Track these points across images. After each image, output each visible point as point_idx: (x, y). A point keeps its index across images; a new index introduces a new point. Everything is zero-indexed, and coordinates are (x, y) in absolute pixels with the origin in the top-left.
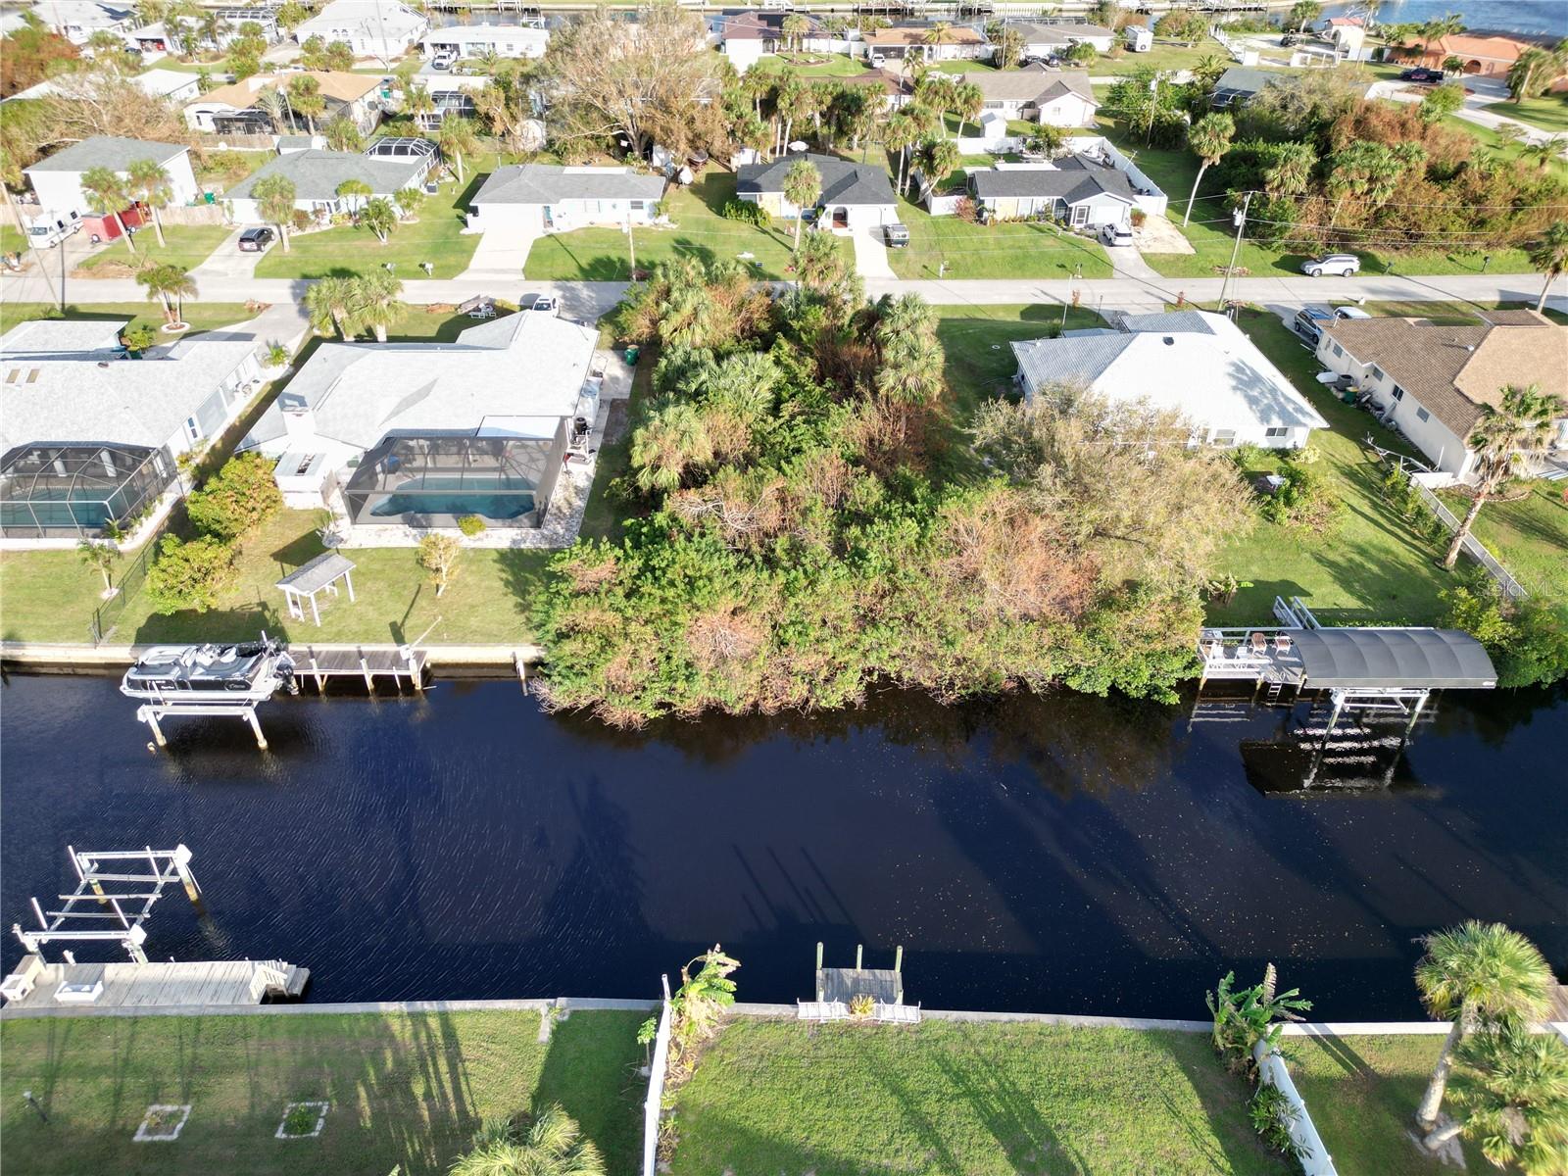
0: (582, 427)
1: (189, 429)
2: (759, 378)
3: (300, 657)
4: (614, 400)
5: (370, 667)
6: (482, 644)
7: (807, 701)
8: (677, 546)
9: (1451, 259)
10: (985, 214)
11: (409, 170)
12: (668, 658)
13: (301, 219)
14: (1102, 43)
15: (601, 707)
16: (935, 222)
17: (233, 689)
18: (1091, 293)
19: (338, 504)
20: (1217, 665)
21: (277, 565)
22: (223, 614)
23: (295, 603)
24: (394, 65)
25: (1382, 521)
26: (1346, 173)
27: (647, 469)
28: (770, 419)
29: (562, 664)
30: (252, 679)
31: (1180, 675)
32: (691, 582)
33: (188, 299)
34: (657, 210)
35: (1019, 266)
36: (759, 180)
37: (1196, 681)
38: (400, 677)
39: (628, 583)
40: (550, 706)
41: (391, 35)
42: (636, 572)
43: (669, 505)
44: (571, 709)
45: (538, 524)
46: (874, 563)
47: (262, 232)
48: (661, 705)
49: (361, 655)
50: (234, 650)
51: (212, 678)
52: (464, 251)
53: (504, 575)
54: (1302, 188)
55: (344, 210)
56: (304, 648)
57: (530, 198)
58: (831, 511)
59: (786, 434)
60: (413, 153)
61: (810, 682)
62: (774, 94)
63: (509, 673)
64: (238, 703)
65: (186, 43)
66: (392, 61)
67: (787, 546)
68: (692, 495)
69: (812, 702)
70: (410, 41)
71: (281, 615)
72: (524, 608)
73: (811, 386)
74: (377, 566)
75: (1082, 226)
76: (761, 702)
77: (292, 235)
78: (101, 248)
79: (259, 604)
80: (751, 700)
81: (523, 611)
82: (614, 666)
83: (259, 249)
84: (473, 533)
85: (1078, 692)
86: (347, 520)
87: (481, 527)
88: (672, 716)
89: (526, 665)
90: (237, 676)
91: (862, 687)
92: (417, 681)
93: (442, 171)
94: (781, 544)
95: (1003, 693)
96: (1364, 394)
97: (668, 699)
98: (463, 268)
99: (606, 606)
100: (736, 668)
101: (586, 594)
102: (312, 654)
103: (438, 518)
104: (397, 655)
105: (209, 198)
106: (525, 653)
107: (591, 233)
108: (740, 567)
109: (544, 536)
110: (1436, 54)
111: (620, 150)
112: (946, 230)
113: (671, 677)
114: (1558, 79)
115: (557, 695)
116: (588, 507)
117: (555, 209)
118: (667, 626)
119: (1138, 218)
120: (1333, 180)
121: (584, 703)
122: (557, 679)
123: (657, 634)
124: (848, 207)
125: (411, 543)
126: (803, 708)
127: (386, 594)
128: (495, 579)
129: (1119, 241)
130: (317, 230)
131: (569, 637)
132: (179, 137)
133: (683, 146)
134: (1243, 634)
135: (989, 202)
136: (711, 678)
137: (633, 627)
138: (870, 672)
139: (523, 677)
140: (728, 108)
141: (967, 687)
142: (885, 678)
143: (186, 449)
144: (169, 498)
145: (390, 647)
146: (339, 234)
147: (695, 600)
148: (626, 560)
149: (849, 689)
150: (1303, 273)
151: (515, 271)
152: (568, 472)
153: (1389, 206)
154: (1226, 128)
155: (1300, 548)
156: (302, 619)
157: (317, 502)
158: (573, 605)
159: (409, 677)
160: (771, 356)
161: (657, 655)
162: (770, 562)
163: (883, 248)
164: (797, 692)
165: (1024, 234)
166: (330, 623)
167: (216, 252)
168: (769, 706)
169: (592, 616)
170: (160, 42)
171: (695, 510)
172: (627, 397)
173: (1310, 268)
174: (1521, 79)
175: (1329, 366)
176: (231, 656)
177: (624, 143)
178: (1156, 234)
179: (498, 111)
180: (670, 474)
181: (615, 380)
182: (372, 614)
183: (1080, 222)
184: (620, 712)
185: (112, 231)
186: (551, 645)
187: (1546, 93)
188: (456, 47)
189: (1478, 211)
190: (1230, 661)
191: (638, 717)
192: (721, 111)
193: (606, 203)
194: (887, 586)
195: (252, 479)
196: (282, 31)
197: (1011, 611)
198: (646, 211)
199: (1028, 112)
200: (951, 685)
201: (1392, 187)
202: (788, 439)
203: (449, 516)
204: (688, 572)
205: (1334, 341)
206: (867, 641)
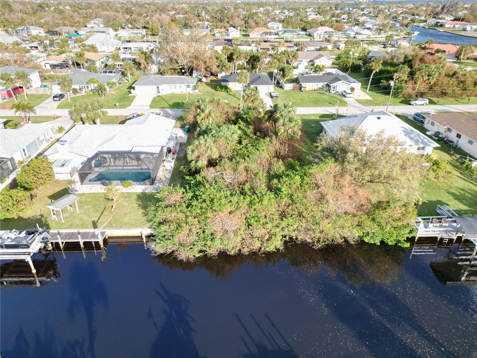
0: (169, 151)
1: (23, 153)
2: (233, 133)
3: (54, 236)
4: (181, 143)
5: (82, 238)
6: (129, 228)
7: (260, 249)
8: (206, 187)
9: (457, 100)
10: (303, 89)
11: (113, 77)
12: (204, 232)
13: (75, 91)
14: (330, 47)
15: (176, 253)
16: (286, 92)
17: (22, 248)
18: (342, 111)
19: (76, 177)
20: (422, 232)
21: (50, 200)
22: (26, 219)
23: (54, 214)
24: (111, 54)
25: (466, 178)
26: (421, 73)
27: (193, 162)
28: (239, 145)
29: (161, 235)
30: (31, 244)
31: (407, 236)
32: (212, 200)
33: (32, 115)
34: (195, 88)
35: (316, 103)
36: (228, 79)
37: (414, 238)
38: (94, 242)
39: (187, 202)
40: (156, 253)
41: (110, 45)
42: (190, 198)
43: (203, 173)
44: (164, 254)
45: (152, 183)
46: (284, 193)
47: (61, 95)
48: (201, 251)
49: (79, 233)
50: (25, 232)
51: (14, 243)
52: (130, 101)
53: (138, 203)
54: (406, 79)
55: (90, 89)
56: (56, 231)
57: (152, 84)
58: (265, 174)
59: (245, 150)
60: (114, 73)
61: (261, 241)
62: (232, 54)
63: (139, 240)
64: (24, 254)
65: (45, 47)
66: (110, 52)
67: (249, 187)
68: (212, 169)
69: (263, 249)
70: (116, 47)
71: (48, 219)
72: (146, 214)
73: (251, 135)
74: (89, 200)
75: (334, 92)
76: (242, 249)
77: (72, 96)
78: (5, 101)
79: (40, 215)
80: (238, 248)
81: (145, 215)
82: (182, 235)
83: (60, 100)
84: (127, 187)
85: (367, 243)
86: (79, 183)
87: (131, 185)
88: (206, 256)
89: (146, 237)
90: (24, 242)
91: (282, 243)
92: (101, 244)
93: (124, 79)
94: (247, 186)
95: (339, 245)
96: (445, 138)
97: (204, 249)
98: (130, 105)
99: (179, 210)
100: (232, 235)
101: (171, 206)
102: (59, 234)
103: (114, 182)
104: (94, 234)
105: (45, 86)
106: (146, 231)
107: (173, 95)
108: (232, 195)
109: (154, 188)
110: (432, 49)
111: (181, 73)
112: (290, 94)
113: (205, 239)
114: (471, 54)
115: (158, 248)
116: (171, 177)
117: (161, 88)
118: (204, 219)
119: (352, 89)
120: (416, 76)
121: (169, 251)
122: (158, 241)
123: (199, 222)
124: (258, 86)
125: (103, 191)
126: (259, 251)
127: (92, 210)
128: (135, 204)
129: (348, 95)
130: (80, 95)
131: (163, 224)
132: (36, 67)
133: (203, 70)
134: (429, 219)
135: (303, 85)
136: (221, 239)
137: (190, 219)
138: (285, 237)
139: (145, 241)
140: (217, 58)
141: (325, 242)
142: (291, 238)
143: (21, 160)
144: (12, 176)
145: (91, 230)
146: (87, 96)
147: (214, 208)
148: (186, 193)
149: (277, 244)
150: (410, 104)
151: (147, 106)
152: (164, 166)
153: (434, 84)
154: (380, 60)
155: (439, 188)
156: (57, 220)
157: (68, 177)
158: (165, 210)
159: (98, 242)
160: (237, 126)
161: (199, 231)
162: (243, 193)
163: (270, 99)
164: (257, 245)
165: (316, 94)
166: (68, 221)
167: (45, 102)
168: (246, 251)
169: (173, 215)
170: (36, 47)
171: (213, 175)
172: (186, 142)
173: (412, 103)
174: (460, 54)
175: (429, 130)
176: (23, 234)
177: (183, 71)
178: (359, 94)
179: (143, 61)
180: (203, 162)
181: (181, 137)
182: (85, 217)
183: (334, 90)
184: (184, 255)
185: (10, 95)
186: (156, 227)
187: (468, 59)
188: (130, 48)
189: (463, 86)
190: (426, 229)
191: (192, 256)
192: (215, 60)
193: (178, 86)
194: (290, 202)
195: (41, 167)
196: (76, 45)
197: (339, 211)
198: (191, 88)
199: (311, 63)
200: (318, 241)
201: (436, 77)
202: (246, 152)
203: (118, 182)
204: (211, 196)
205: (431, 120)
206: (284, 224)
